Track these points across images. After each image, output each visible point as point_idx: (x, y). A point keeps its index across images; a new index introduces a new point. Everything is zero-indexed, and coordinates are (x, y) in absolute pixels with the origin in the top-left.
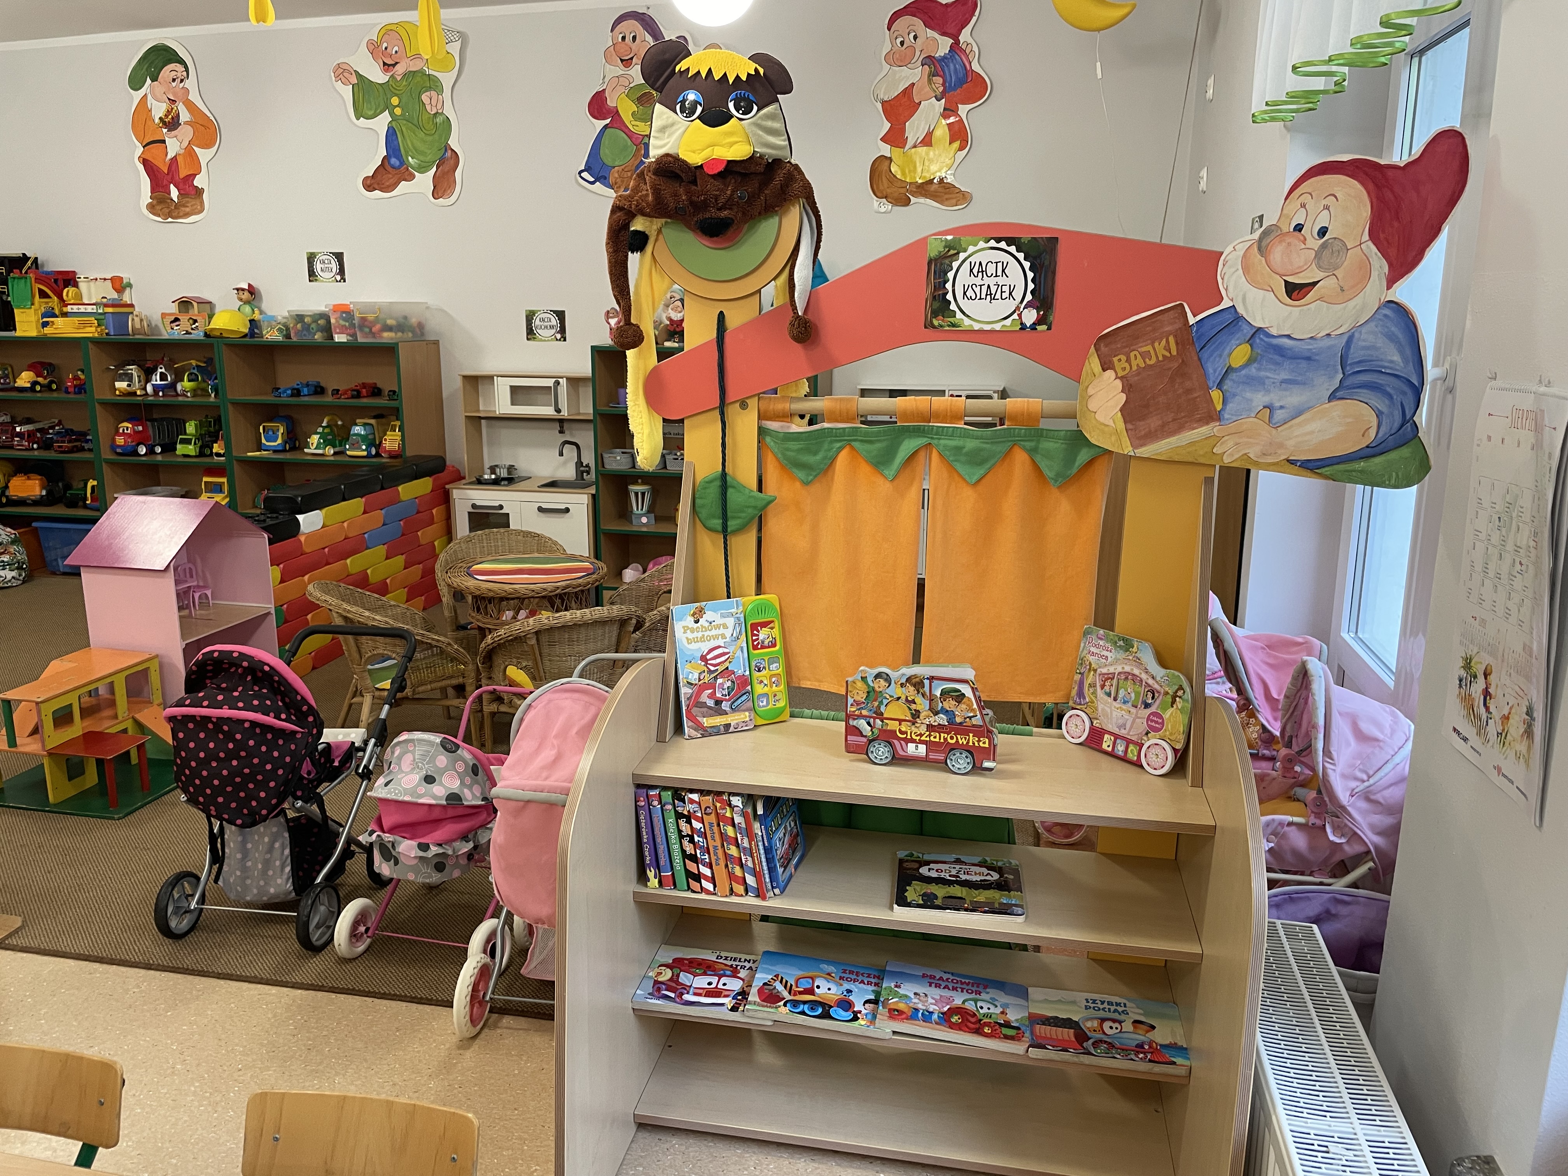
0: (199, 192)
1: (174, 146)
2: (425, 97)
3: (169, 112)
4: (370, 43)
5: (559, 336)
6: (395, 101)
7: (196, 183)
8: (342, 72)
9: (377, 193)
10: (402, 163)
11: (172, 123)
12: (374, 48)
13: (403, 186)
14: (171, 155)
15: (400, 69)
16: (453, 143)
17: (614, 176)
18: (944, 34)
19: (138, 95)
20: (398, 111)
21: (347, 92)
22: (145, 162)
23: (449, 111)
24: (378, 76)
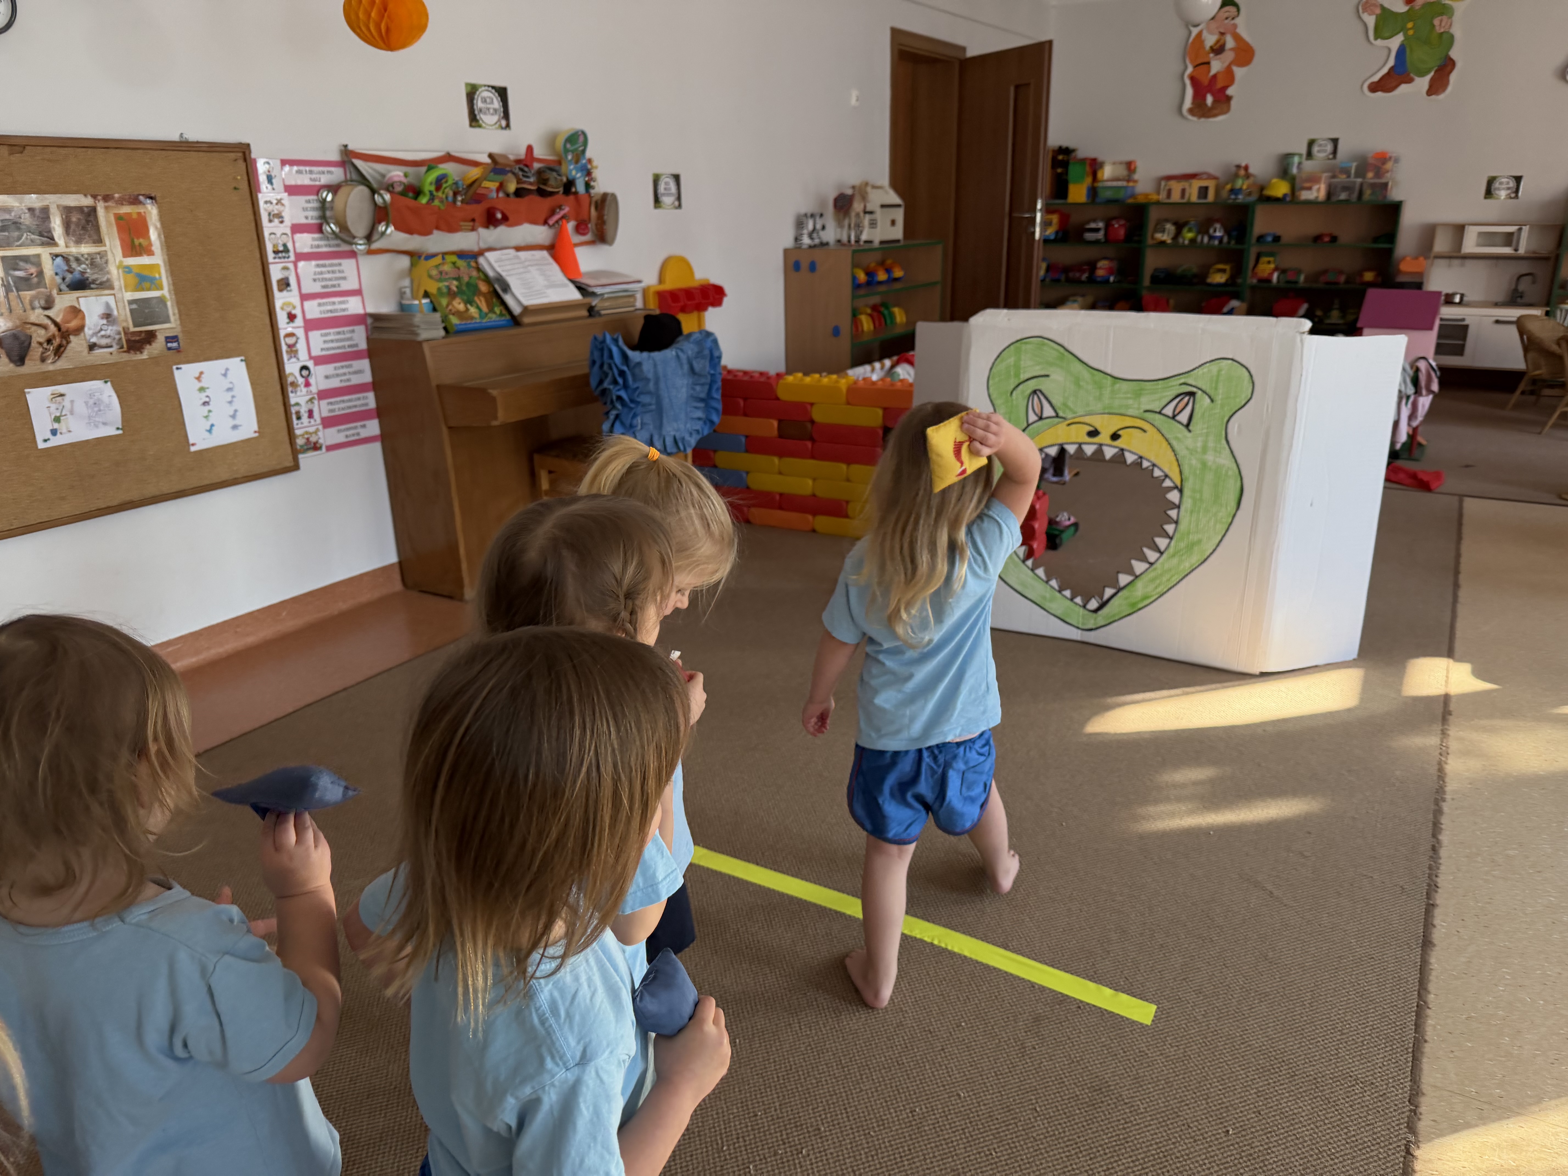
0: (1229, 99)
1: (1216, 66)
2: (1436, 21)
3: (1218, 41)
5: (1513, 195)
6: (1410, 25)
7: (1230, 92)
8: (1369, 6)
9: (1380, 94)
10: (1405, 71)
11: (1218, 49)
13: (1403, 88)
14: (1213, 72)
15: (1419, 3)
16: (1454, 53)
20: (1411, 32)
21: (1371, 20)
22: (1192, 78)
23: (1456, 30)
24: (1400, 8)
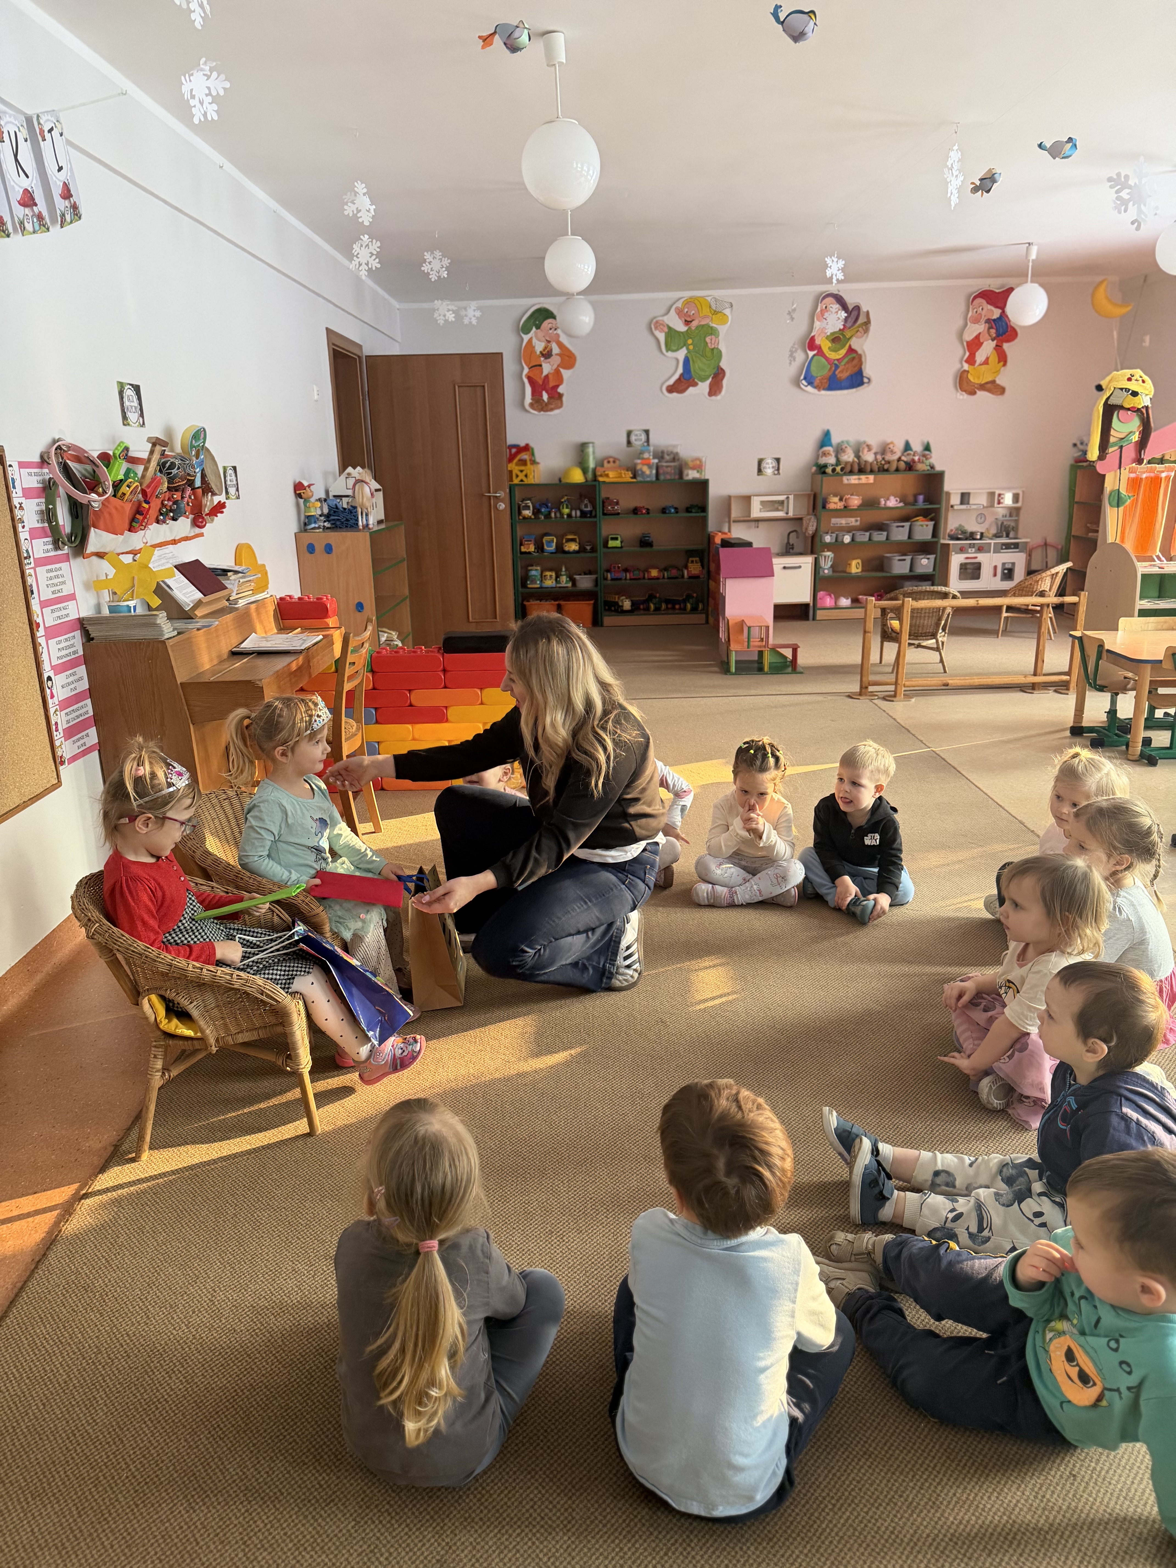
0: (560, 396)
1: (547, 368)
2: (708, 339)
3: (545, 348)
4: (677, 308)
5: (777, 473)
6: (690, 341)
7: (560, 390)
8: (658, 325)
9: (675, 394)
10: (691, 377)
11: (547, 354)
12: (679, 312)
13: (691, 390)
14: (545, 373)
15: (694, 324)
16: (723, 365)
17: (817, 382)
18: (997, 307)
19: (526, 338)
20: (691, 347)
21: (661, 337)
22: (529, 378)
23: (722, 347)
24: (681, 327)
